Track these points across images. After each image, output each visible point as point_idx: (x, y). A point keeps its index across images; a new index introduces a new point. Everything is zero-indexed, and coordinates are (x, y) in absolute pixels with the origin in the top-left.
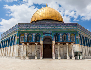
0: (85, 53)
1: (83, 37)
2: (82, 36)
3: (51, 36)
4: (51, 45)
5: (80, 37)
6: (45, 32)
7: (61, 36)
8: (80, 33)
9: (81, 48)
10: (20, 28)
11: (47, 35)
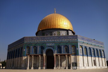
1: (86, 47)
2: (83, 47)
6: (48, 45)
7: (62, 48)
8: (81, 44)
9: (82, 59)
10: (26, 41)
11: (48, 48)
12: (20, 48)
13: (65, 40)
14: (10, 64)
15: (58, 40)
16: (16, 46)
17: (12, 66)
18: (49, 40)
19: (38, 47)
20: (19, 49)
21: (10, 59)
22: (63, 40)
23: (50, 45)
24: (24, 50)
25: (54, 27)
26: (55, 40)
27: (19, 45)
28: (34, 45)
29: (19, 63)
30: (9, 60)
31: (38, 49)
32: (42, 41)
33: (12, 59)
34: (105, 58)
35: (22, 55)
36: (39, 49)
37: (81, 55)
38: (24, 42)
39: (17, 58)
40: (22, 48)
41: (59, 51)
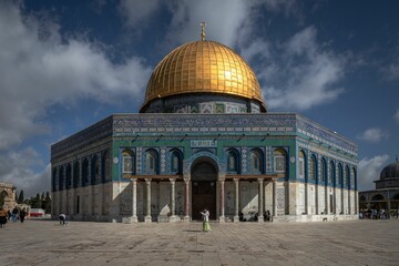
1: (314, 156)
3: (213, 156)
4: (215, 181)
6: (196, 143)
7: (244, 156)
8: (303, 146)
9: (303, 191)
10: (118, 130)
11: (201, 154)
12: (99, 155)
13: (254, 129)
14: (64, 206)
15: (229, 129)
16: (81, 148)
17: (72, 211)
18: (199, 126)
19: (163, 151)
20: (95, 157)
21: (65, 191)
22: (248, 129)
23: (203, 146)
24: (116, 160)
25: (206, 88)
26: (221, 129)
27: (94, 145)
28: (147, 143)
29: (99, 203)
30: (58, 193)
31: (163, 156)
32: (177, 130)
33: (72, 191)
34: (356, 189)
35: (107, 178)
36: (166, 158)
37: (301, 181)
38: (111, 134)
39: (90, 187)
40: (106, 154)
41: (232, 167)
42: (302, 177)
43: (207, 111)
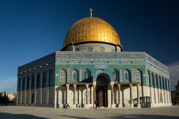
0: (154, 98)
2: (151, 72)
5: (148, 75)
6: (97, 67)
7: (121, 73)
8: (148, 68)
11: (102, 72)
13: (125, 60)
15: (113, 60)
18: (98, 58)
21: (26, 91)
22: (122, 60)
23: (100, 68)
25: (95, 40)
26: (109, 60)
28: (73, 66)
30: (21, 92)
31: (81, 73)
32: (88, 59)
33: (30, 90)
38: (55, 61)
40: (51, 72)
42: (148, 84)
43: (96, 50)
